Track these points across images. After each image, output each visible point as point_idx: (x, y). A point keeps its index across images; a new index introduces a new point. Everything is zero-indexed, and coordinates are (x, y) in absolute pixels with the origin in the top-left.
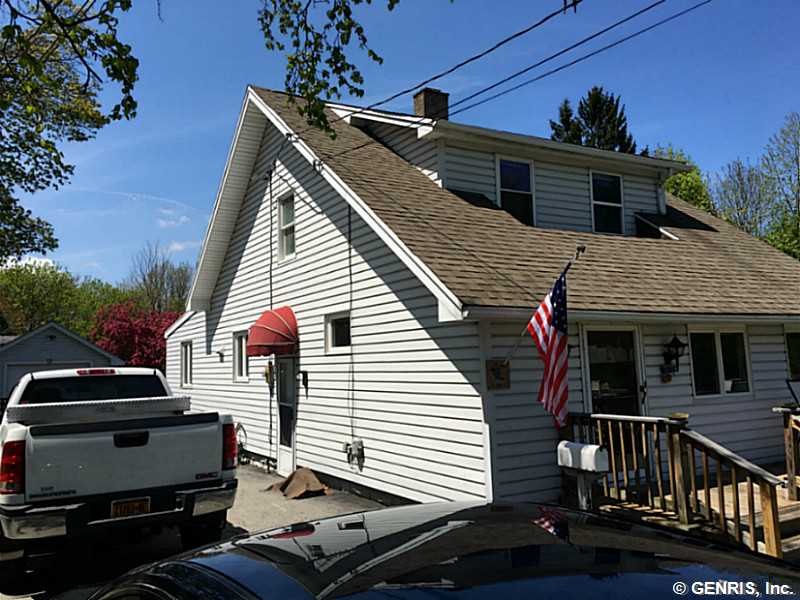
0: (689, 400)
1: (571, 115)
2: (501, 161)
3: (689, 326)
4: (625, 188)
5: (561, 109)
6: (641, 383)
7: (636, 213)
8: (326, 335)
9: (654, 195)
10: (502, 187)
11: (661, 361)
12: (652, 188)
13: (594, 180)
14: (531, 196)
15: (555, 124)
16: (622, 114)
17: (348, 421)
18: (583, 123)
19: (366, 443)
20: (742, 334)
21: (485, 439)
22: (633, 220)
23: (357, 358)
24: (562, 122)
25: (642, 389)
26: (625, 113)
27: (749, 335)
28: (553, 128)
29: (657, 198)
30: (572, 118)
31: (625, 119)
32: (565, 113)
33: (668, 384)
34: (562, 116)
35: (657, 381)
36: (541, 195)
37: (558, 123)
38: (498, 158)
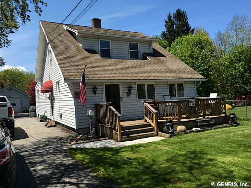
0: (136, 101)
1: (171, 18)
2: (101, 41)
3: (137, 83)
4: (139, 46)
5: (168, 16)
6: (121, 97)
7: (143, 53)
8: (57, 87)
9: (149, 48)
10: (101, 47)
11: (127, 91)
12: (149, 46)
13: (130, 44)
14: (110, 50)
15: (166, 21)
16: (186, 17)
17: (59, 108)
18: (175, 20)
19: (62, 113)
20: (154, 84)
21: (74, 110)
22: (142, 55)
23: (61, 93)
24: (169, 20)
25: (121, 98)
26: (187, 16)
27: (156, 84)
28: (166, 22)
29: (150, 49)
30: (172, 19)
31: (187, 19)
32: (169, 17)
33: (129, 97)
34: (168, 18)
35: (126, 96)
36: (113, 49)
37: (167, 20)
38: (100, 40)
